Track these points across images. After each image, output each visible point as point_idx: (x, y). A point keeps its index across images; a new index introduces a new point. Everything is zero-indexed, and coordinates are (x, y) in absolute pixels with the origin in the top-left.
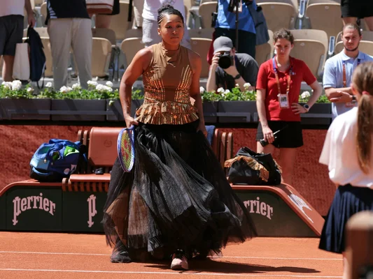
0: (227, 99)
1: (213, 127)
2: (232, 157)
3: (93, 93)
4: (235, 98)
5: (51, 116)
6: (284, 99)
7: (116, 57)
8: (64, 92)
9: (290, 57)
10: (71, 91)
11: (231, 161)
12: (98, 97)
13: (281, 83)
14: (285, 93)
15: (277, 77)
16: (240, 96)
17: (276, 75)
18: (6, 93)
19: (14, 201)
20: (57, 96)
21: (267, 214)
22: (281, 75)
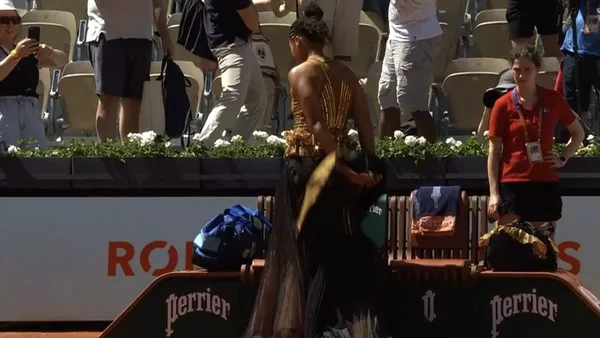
0: (460, 153)
1: (458, 188)
2: (486, 232)
3: (262, 149)
4: (472, 152)
5: (201, 181)
6: (534, 149)
7: (280, 102)
8: (220, 147)
9: (537, 86)
10: (229, 146)
11: (486, 237)
12: (269, 154)
13: (529, 127)
14: (536, 140)
15: (521, 117)
16: (479, 148)
17: (520, 114)
18: (134, 150)
19: (168, 301)
20: (209, 153)
21: (548, 314)
22: (527, 114)
